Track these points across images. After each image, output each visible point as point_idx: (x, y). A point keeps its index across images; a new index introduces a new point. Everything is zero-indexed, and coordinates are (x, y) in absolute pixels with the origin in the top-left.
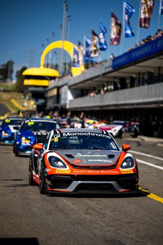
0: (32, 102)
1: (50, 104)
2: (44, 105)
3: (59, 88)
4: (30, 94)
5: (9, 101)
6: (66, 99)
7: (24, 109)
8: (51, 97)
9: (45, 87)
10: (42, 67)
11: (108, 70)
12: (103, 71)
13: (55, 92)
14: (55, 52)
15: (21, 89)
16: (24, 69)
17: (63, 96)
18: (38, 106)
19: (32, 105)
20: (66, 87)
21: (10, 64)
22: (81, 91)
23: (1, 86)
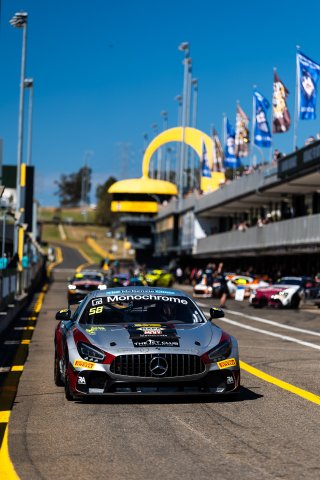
0: (127, 244)
1: (162, 247)
2: (151, 248)
3: (177, 217)
4: (123, 229)
5: (83, 242)
6: (191, 236)
7: (112, 257)
8: (163, 234)
9: (151, 215)
10: (145, 177)
11: (269, 181)
12: (261, 183)
13: (169, 224)
14: (170, 148)
15: (106, 220)
16: (112, 181)
17: (185, 232)
18: (139, 252)
19: (126, 248)
20: (191, 215)
21: (85, 173)
22: (219, 221)
23: (69, 215)
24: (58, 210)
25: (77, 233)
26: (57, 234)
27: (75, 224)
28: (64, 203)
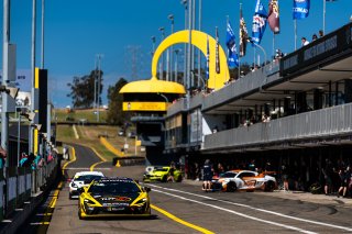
0: (138, 143)
1: (172, 144)
2: (161, 146)
3: (185, 115)
4: (134, 128)
5: (96, 141)
6: (199, 133)
7: (123, 155)
9: (161, 113)
10: (154, 78)
11: (272, 79)
12: (264, 83)
13: (178, 122)
14: (177, 49)
15: (118, 119)
16: (123, 83)
17: (193, 129)
18: (149, 149)
19: (137, 146)
20: (198, 113)
21: (96, 75)
22: (226, 118)
23: (82, 115)
24: (71, 111)
25: (89, 133)
26: (71, 134)
27: (88, 124)
28: (77, 104)
